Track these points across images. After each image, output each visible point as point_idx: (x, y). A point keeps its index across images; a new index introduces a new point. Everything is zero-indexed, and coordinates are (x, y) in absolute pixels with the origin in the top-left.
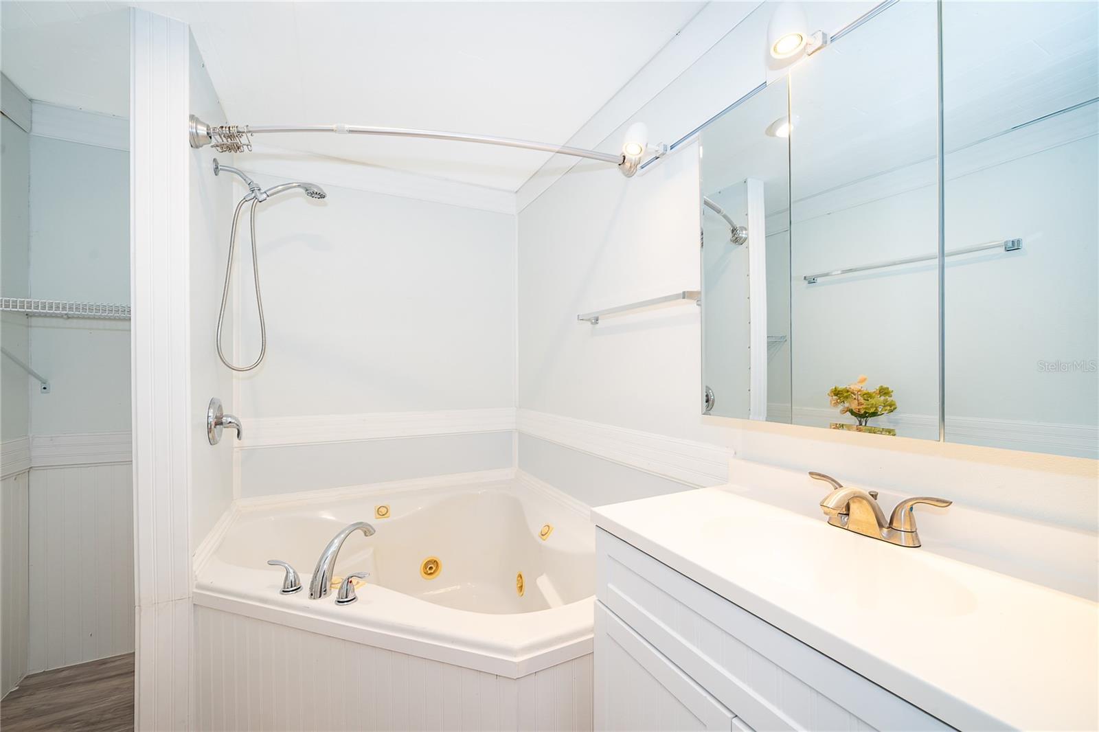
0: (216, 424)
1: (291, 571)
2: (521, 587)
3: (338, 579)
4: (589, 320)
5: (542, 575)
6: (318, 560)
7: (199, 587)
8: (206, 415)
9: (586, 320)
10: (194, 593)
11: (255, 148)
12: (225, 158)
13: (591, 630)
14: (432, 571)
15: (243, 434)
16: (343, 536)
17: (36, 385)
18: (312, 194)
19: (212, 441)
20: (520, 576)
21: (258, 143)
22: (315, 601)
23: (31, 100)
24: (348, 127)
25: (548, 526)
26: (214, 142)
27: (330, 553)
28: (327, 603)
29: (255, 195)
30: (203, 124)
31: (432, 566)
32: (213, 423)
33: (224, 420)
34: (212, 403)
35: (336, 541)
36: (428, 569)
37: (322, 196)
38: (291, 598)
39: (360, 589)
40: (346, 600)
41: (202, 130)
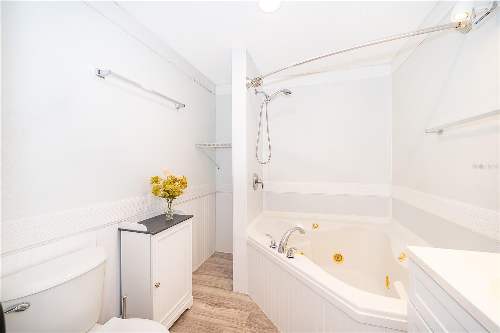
0: (256, 183)
1: (273, 240)
2: (388, 284)
3: (288, 247)
4: (435, 132)
5: (399, 281)
6: (281, 239)
7: (248, 237)
8: (252, 180)
9: (433, 132)
10: (247, 239)
11: (264, 83)
12: (258, 88)
13: (406, 318)
14: (339, 260)
15: (264, 186)
16: (291, 231)
17: (217, 168)
18: (286, 93)
19: (255, 188)
20: (387, 278)
21: (265, 81)
22: (280, 253)
23: (216, 85)
24: (293, 64)
25: (404, 254)
26: (253, 84)
27: (286, 236)
28: (284, 256)
29: (268, 99)
30: (250, 79)
31: (339, 257)
32: (255, 182)
33: (259, 181)
34: (255, 175)
35: (289, 232)
36: (337, 258)
37: (290, 93)
38: (273, 250)
39: (297, 255)
40: (290, 257)
41: (250, 82)
